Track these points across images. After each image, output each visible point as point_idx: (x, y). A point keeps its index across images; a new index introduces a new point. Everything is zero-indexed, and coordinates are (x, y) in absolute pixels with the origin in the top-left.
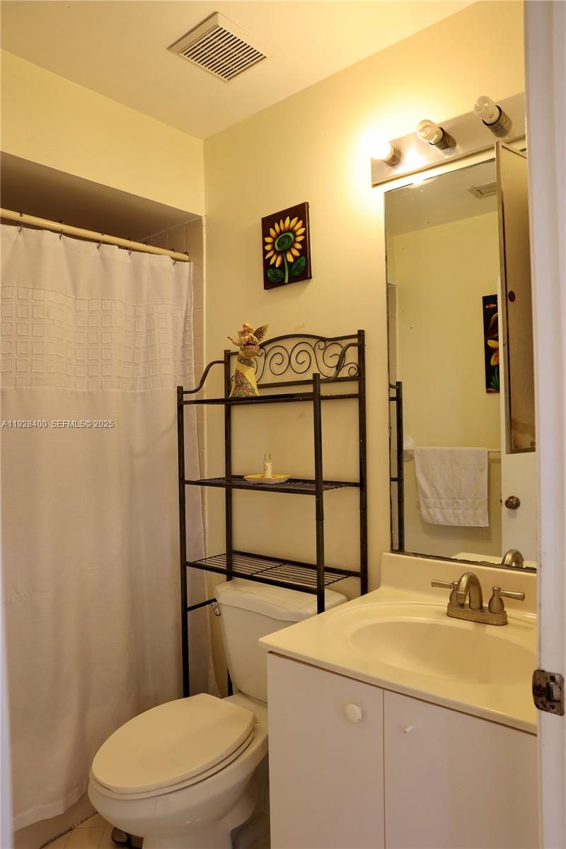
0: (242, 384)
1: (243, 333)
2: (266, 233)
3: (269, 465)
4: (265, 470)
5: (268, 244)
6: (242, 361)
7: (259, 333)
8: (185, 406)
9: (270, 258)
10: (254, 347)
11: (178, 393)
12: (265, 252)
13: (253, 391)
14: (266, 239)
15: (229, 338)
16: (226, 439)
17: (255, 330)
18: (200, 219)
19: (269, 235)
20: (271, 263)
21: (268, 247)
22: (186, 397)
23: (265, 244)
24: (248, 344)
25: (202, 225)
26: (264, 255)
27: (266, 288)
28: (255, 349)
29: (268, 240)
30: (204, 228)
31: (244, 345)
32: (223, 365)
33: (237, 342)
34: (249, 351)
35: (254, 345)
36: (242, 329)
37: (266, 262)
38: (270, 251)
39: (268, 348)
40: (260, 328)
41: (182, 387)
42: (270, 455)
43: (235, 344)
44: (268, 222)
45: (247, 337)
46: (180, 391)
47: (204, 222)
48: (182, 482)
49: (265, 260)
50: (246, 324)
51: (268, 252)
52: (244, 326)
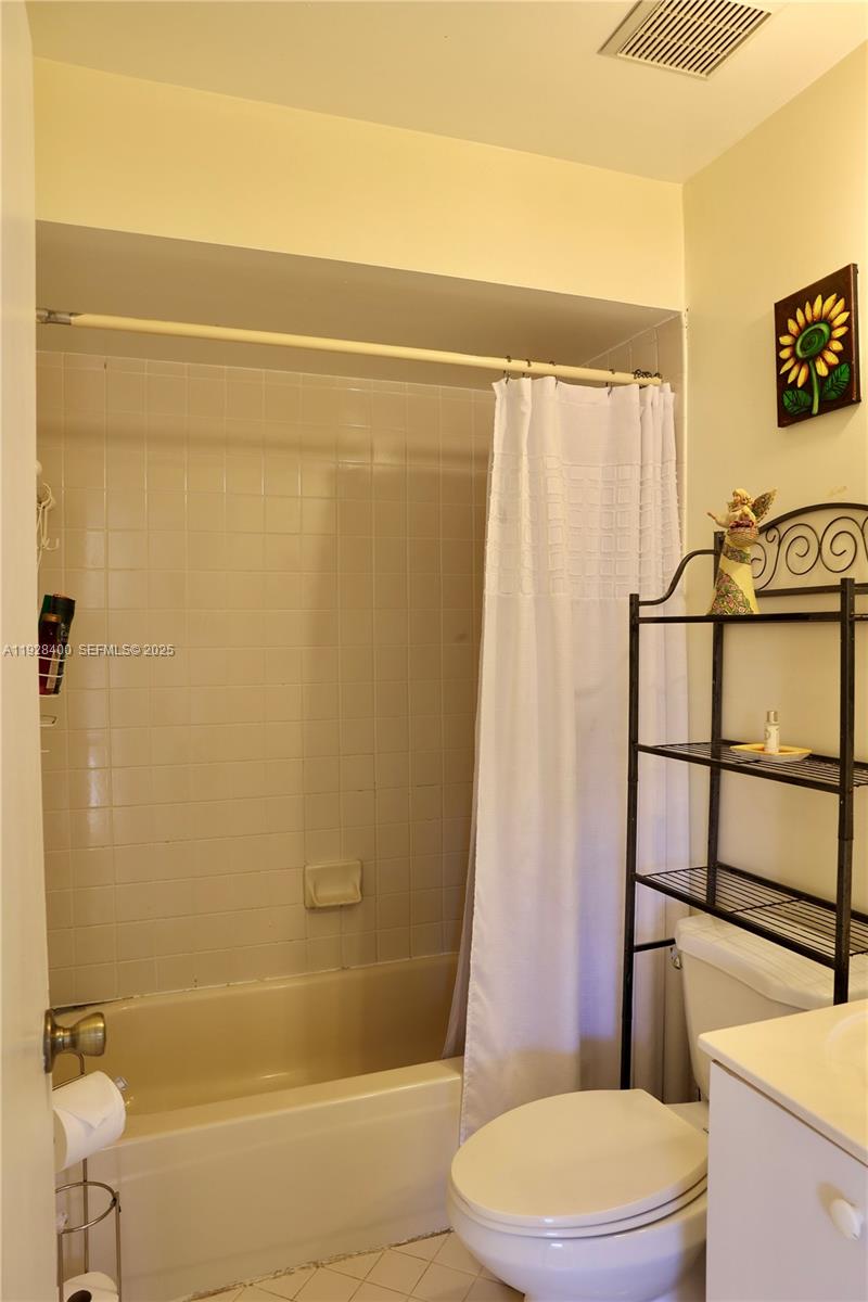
0: (728, 592)
1: (734, 506)
2: (781, 329)
3: (773, 731)
4: (766, 739)
5: (784, 347)
6: (729, 554)
7: (760, 506)
8: (642, 626)
9: (789, 372)
10: (748, 530)
11: (631, 604)
12: (780, 362)
13: (746, 603)
14: (781, 339)
15: (709, 514)
16: (714, 678)
17: (753, 500)
18: (677, 316)
19: (787, 332)
20: (789, 381)
21: (785, 354)
22: (644, 612)
23: (780, 347)
24: (738, 525)
25: (681, 327)
26: (779, 369)
27: (781, 424)
28: (749, 533)
29: (786, 340)
30: (685, 331)
31: (732, 527)
32: (712, 556)
33: (723, 521)
34: (739, 536)
35: (748, 526)
36: (732, 499)
37: (782, 379)
38: (788, 359)
39: (783, 527)
40: (762, 497)
41: (637, 596)
42: (776, 713)
43: (719, 524)
44: (785, 310)
45: (738, 513)
46: (635, 602)
47: (685, 321)
48: (635, 748)
49: (779, 376)
50: (738, 491)
51: (785, 361)
52: (735, 494)
